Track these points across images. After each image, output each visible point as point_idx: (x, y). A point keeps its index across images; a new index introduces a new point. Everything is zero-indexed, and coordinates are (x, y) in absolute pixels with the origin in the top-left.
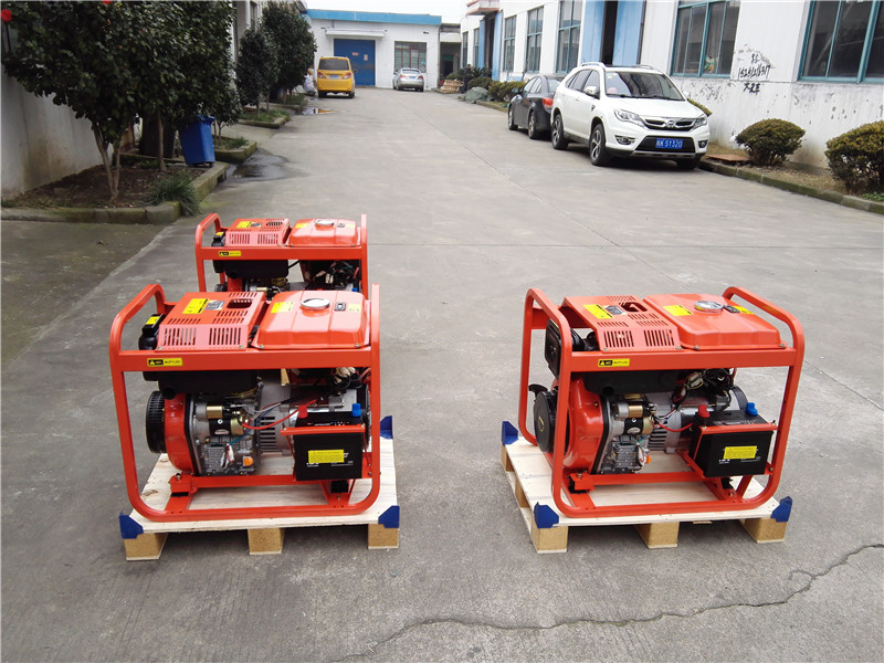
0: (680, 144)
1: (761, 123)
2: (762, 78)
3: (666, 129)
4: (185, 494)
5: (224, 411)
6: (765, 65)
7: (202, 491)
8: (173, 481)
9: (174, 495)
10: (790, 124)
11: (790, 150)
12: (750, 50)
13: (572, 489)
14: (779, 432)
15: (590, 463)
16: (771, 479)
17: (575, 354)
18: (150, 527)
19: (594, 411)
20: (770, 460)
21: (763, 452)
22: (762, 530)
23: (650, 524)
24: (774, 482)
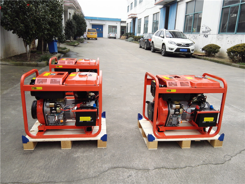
0: (186, 50)
1: (208, 45)
2: (208, 33)
4: (42, 131)
5: (55, 105)
6: (209, 30)
7: (48, 130)
8: (39, 127)
9: (39, 131)
10: (216, 45)
11: (217, 52)
12: (205, 26)
13: (159, 131)
14: (220, 114)
15: (164, 123)
16: (218, 128)
17: (159, 88)
18: (31, 140)
19: (165, 107)
20: (217, 123)
21: (215, 120)
22: (216, 143)
23: (182, 141)
24: (219, 129)
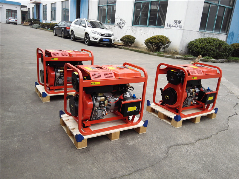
3: (105, 36)
